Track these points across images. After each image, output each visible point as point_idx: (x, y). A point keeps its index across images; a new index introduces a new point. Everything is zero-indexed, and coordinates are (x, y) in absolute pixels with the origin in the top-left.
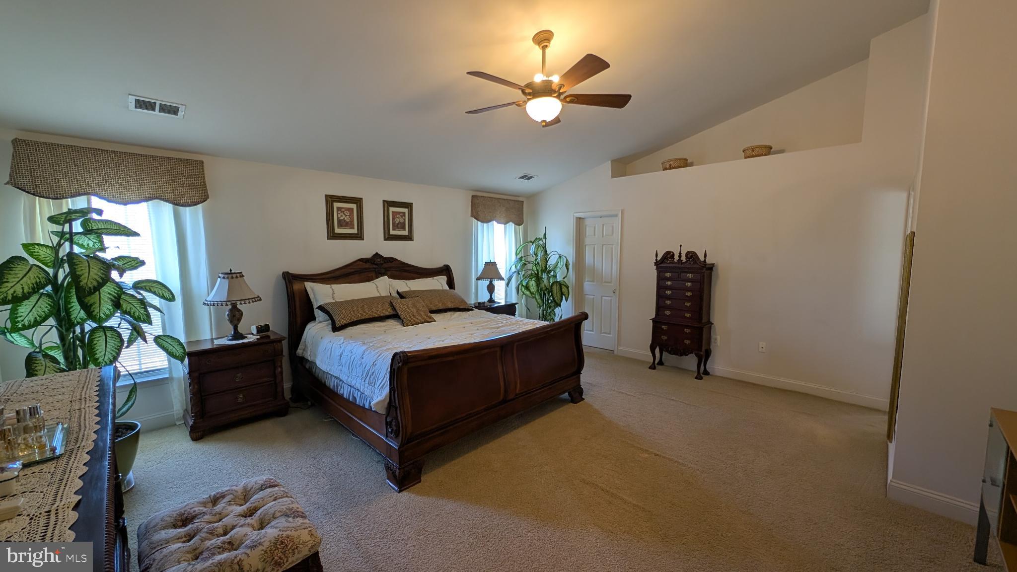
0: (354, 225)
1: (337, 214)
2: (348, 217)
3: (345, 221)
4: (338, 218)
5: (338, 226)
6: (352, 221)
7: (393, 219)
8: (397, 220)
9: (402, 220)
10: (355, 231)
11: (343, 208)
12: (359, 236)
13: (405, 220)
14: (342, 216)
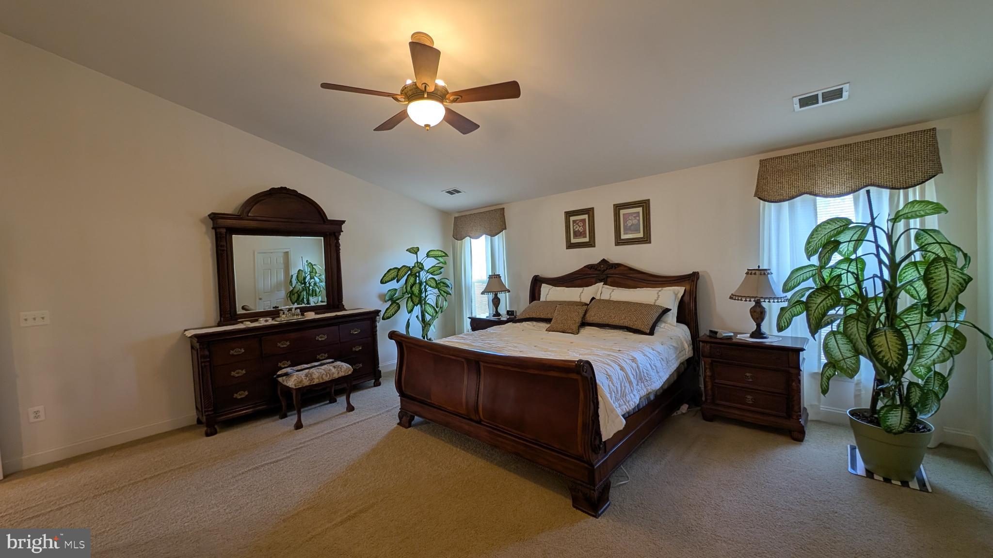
0: (586, 234)
1: (573, 226)
2: (581, 227)
3: (579, 231)
4: (574, 230)
5: (574, 237)
6: (585, 231)
7: (625, 222)
8: (629, 223)
9: (635, 221)
10: (587, 240)
11: (577, 220)
12: (591, 244)
13: (639, 220)
14: (577, 227)
